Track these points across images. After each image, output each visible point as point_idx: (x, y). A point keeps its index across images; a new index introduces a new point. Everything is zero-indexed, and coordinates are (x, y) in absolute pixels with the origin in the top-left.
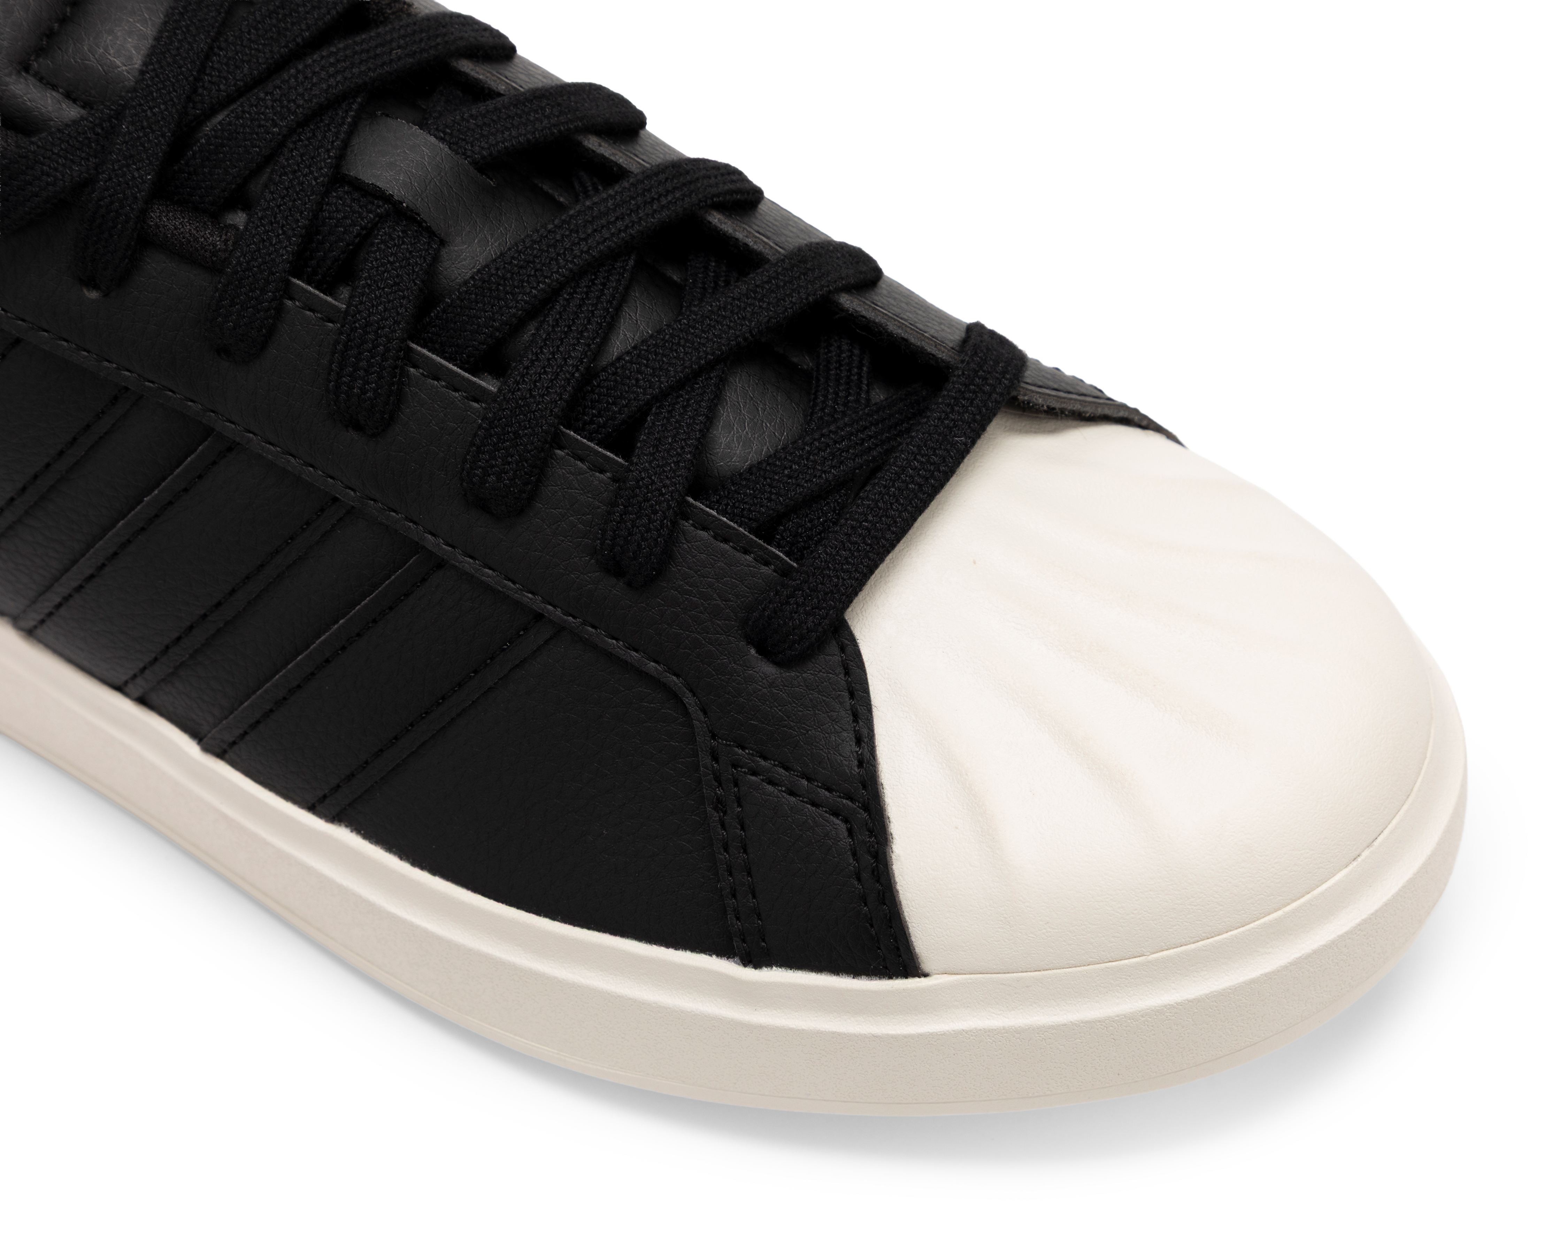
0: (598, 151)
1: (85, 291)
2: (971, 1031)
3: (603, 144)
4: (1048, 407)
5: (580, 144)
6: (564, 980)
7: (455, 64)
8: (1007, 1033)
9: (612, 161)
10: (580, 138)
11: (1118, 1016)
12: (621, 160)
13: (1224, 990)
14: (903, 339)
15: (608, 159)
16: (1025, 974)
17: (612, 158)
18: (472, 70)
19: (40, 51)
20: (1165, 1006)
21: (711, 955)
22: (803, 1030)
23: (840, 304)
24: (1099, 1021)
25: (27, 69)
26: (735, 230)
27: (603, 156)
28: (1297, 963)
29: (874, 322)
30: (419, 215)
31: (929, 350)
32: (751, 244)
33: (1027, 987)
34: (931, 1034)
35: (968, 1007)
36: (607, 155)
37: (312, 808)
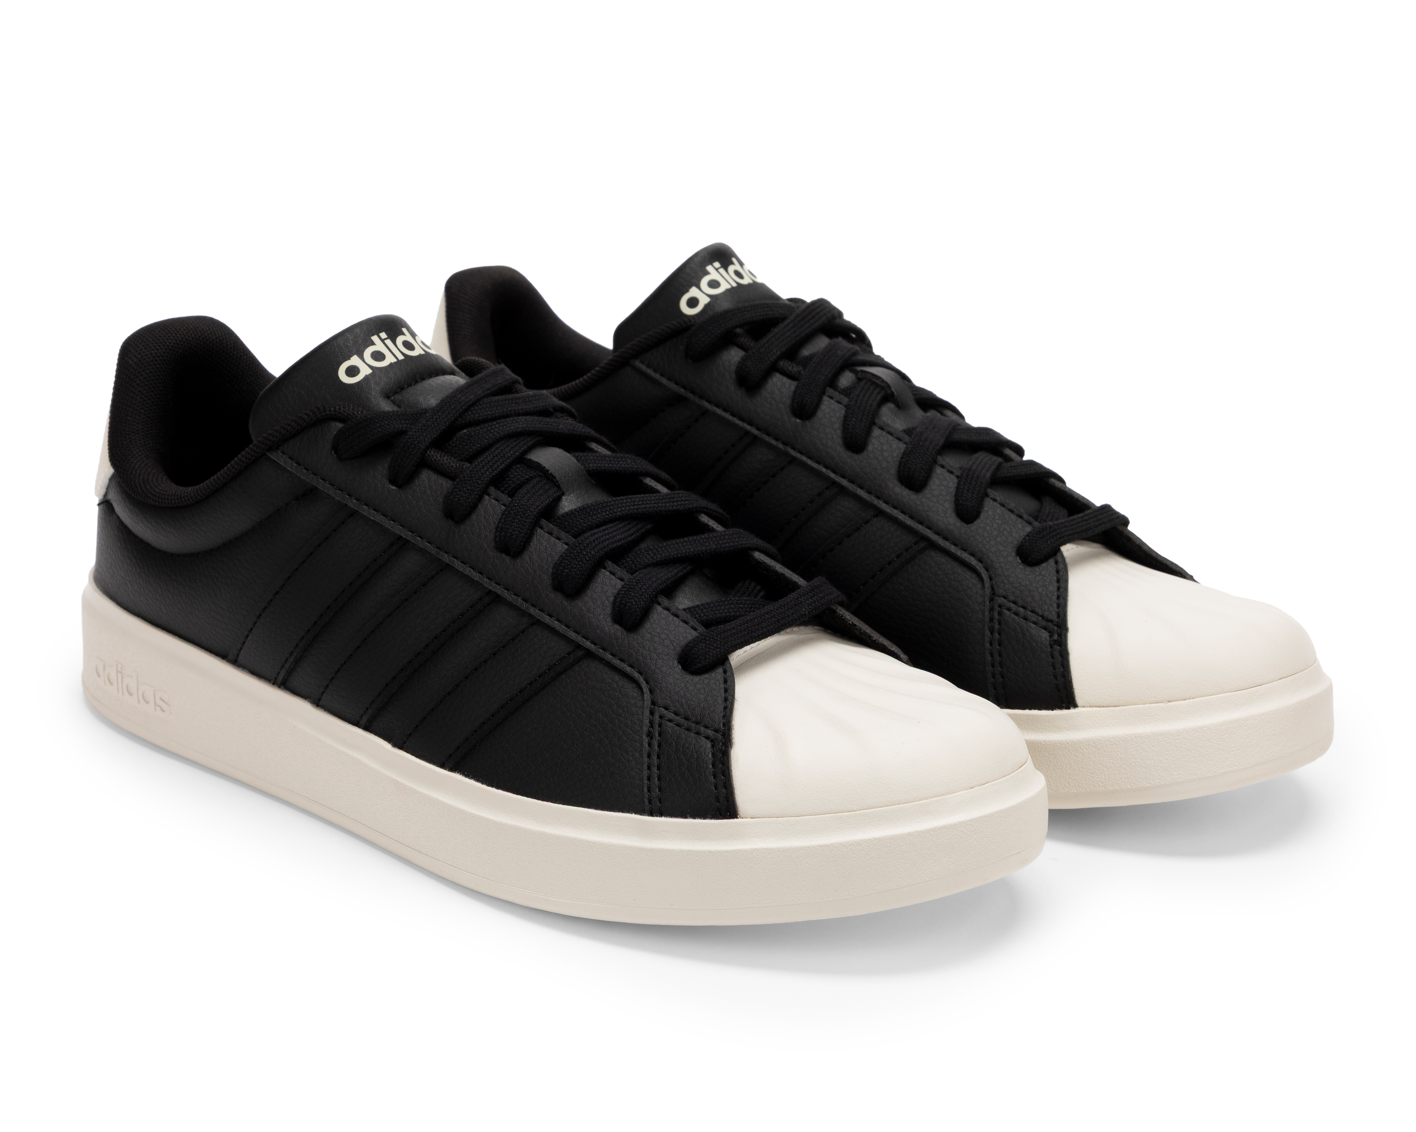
0: (649, 484)
1: (390, 486)
2: (760, 849)
3: (652, 481)
4: (853, 623)
5: (641, 481)
6: (555, 835)
7: (588, 444)
8: (778, 852)
9: (655, 489)
10: (642, 478)
11: (837, 844)
12: (659, 488)
13: (894, 835)
14: (782, 574)
15: (653, 488)
16: (791, 818)
17: (656, 487)
18: (596, 447)
19: (396, 393)
20: (862, 840)
21: (632, 814)
22: (673, 850)
23: (754, 556)
24: (827, 846)
25: (388, 398)
26: (708, 521)
27: (651, 486)
28: (933, 830)
29: (770, 566)
30: (555, 478)
31: (794, 580)
32: (715, 528)
33: (792, 825)
34: (739, 850)
35: (760, 837)
36: (653, 486)
37: (442, 766)
